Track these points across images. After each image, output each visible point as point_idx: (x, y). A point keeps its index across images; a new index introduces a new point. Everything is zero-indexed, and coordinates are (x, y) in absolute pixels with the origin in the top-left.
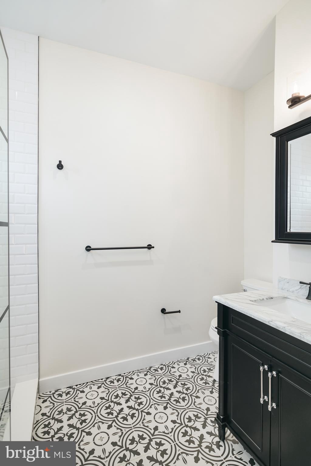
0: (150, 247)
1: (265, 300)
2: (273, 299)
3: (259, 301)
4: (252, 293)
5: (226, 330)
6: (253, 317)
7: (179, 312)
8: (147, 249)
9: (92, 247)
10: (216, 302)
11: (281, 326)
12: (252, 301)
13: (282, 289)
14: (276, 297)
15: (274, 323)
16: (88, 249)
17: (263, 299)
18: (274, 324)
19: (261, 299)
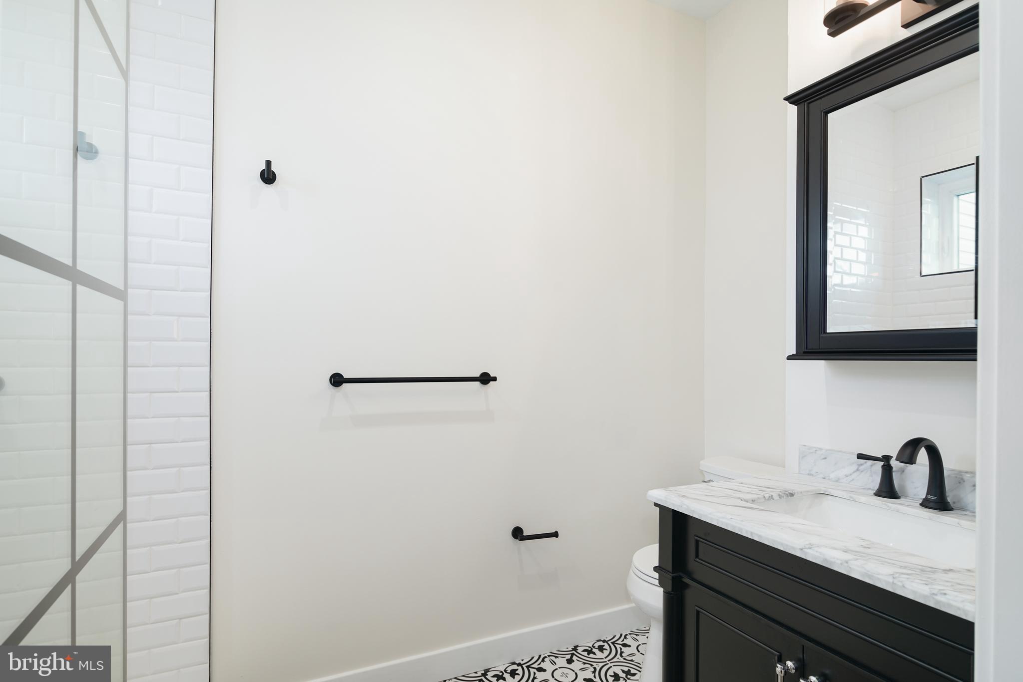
0: (485, 379)
1: (776, 497)
2: (795, 496)
3: (763, 500)
4: (742, 483)
5: (681, 574)
6: (756, 539)
7: (556, 535)
8: (478, 383)
9: (346, 376)
10: (656, 505)
11: (837, 559)
12: (747, 501)
13: (808, 474)
14: (801, 493)
15: (817, 552)
16: (337, 380)
17: (771, 497)
18: (818, 554)
19: (767, 496)
